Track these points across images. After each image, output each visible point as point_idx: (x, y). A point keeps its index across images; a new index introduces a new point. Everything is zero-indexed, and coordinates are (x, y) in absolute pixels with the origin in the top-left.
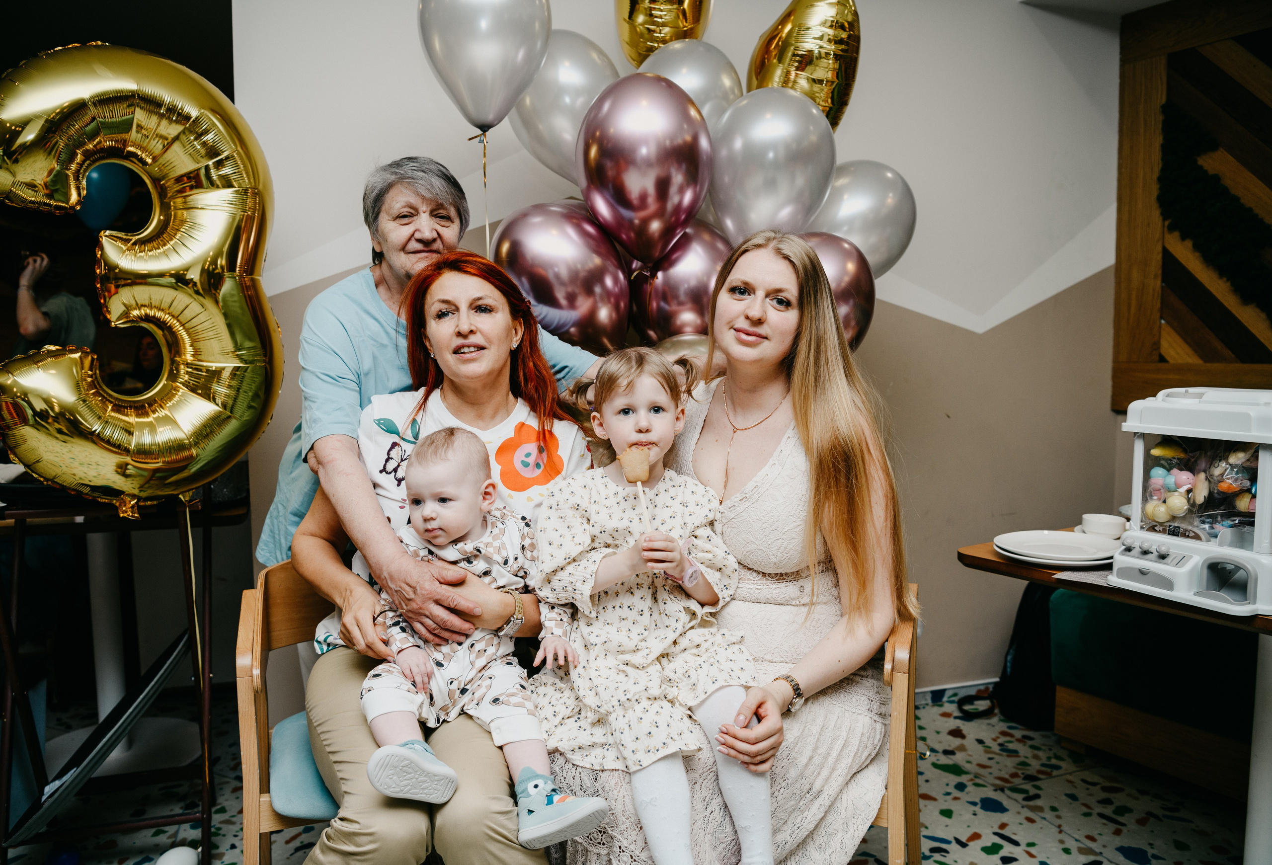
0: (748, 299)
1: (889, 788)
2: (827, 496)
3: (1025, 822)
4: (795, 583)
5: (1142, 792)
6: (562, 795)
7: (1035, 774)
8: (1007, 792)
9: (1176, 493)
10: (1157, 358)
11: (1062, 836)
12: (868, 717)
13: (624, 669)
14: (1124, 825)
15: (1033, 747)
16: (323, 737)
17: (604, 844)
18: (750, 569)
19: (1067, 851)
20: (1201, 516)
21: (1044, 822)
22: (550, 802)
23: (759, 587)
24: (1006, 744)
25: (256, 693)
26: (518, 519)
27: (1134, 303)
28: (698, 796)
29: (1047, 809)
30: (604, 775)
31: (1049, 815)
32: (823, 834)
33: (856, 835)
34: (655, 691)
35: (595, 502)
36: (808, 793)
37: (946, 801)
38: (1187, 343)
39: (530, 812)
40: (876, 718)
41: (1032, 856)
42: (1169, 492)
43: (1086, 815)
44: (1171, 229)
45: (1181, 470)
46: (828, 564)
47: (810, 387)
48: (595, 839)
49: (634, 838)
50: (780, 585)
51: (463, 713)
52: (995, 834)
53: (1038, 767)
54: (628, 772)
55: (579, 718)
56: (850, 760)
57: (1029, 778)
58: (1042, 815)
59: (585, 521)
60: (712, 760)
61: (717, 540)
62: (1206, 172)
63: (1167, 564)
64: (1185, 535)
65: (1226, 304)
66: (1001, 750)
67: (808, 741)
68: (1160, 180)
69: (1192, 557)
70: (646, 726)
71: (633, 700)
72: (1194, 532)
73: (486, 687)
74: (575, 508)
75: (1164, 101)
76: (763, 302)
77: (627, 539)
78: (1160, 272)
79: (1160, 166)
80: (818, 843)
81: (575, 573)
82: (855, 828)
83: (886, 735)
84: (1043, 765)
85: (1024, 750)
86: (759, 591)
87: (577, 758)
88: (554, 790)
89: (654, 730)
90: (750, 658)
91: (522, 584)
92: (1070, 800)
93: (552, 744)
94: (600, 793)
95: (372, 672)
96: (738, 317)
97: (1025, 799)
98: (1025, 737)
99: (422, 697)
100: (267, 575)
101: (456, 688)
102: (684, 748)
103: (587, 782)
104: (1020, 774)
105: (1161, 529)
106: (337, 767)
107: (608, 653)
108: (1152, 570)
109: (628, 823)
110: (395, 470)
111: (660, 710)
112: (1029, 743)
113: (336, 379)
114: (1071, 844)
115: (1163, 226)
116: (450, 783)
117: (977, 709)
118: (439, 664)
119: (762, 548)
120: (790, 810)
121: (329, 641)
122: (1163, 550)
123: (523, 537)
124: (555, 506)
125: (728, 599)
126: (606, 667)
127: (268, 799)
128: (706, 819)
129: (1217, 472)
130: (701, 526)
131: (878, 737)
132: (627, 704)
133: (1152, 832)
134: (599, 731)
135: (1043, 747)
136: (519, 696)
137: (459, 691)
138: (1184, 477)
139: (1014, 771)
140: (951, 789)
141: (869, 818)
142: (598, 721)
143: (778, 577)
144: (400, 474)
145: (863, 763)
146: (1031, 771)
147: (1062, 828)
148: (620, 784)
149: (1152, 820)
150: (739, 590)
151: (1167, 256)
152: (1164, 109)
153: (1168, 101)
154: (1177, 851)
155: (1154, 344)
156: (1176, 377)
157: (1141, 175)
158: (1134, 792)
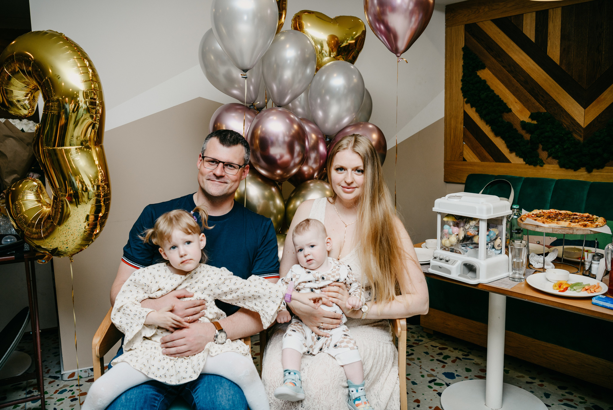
0: (345, 173)
3: (407, 365)
5: (455, 349)
7: (412, 344)
9: (453, 236)
10: (462, 159)
11: (421, 370)
14: (446, 363)
19: (423, 376)
20: (462, 244)
21: (414, 365)
27: (452, 134)
29: (416, 359)
31: (416, 361)
38: (474, 153)
42: (450, 235)
43: (432, 360)
44: (467, 102)
45: (455, 226)
53: (414, 341)
57: (409, 346)
58: (413, 361)
62: (480, 78)
63: (449, 264)
64: (456, 252)
65: (489, 137)
68: (462, 80)
69: (458, 261)
72: (459, 251)
75: (463, 46)
78: (463, 121)
79: (462, 74)
84: (415, 340)
92: (426, 355)
96: (342, 181)
105: (448, 249)
108: (444, 266)
112: (411, 331)
114: (425, 373)
115: (464, 101)
122: (447, 259)
129: (467, 228)
133: (457, 365)
135: (416, 332)
136: (345, 342)
138: (456, 229)
146: (410, 343)
147: (421, 367)
149: (458, 360)
151: (466, 114)
152: (463, 49)
153: (465, 45)
154: (467, 372)
155: (461, 153)
156: (470, 168)
157: (454, 78)
158: (452, 349)
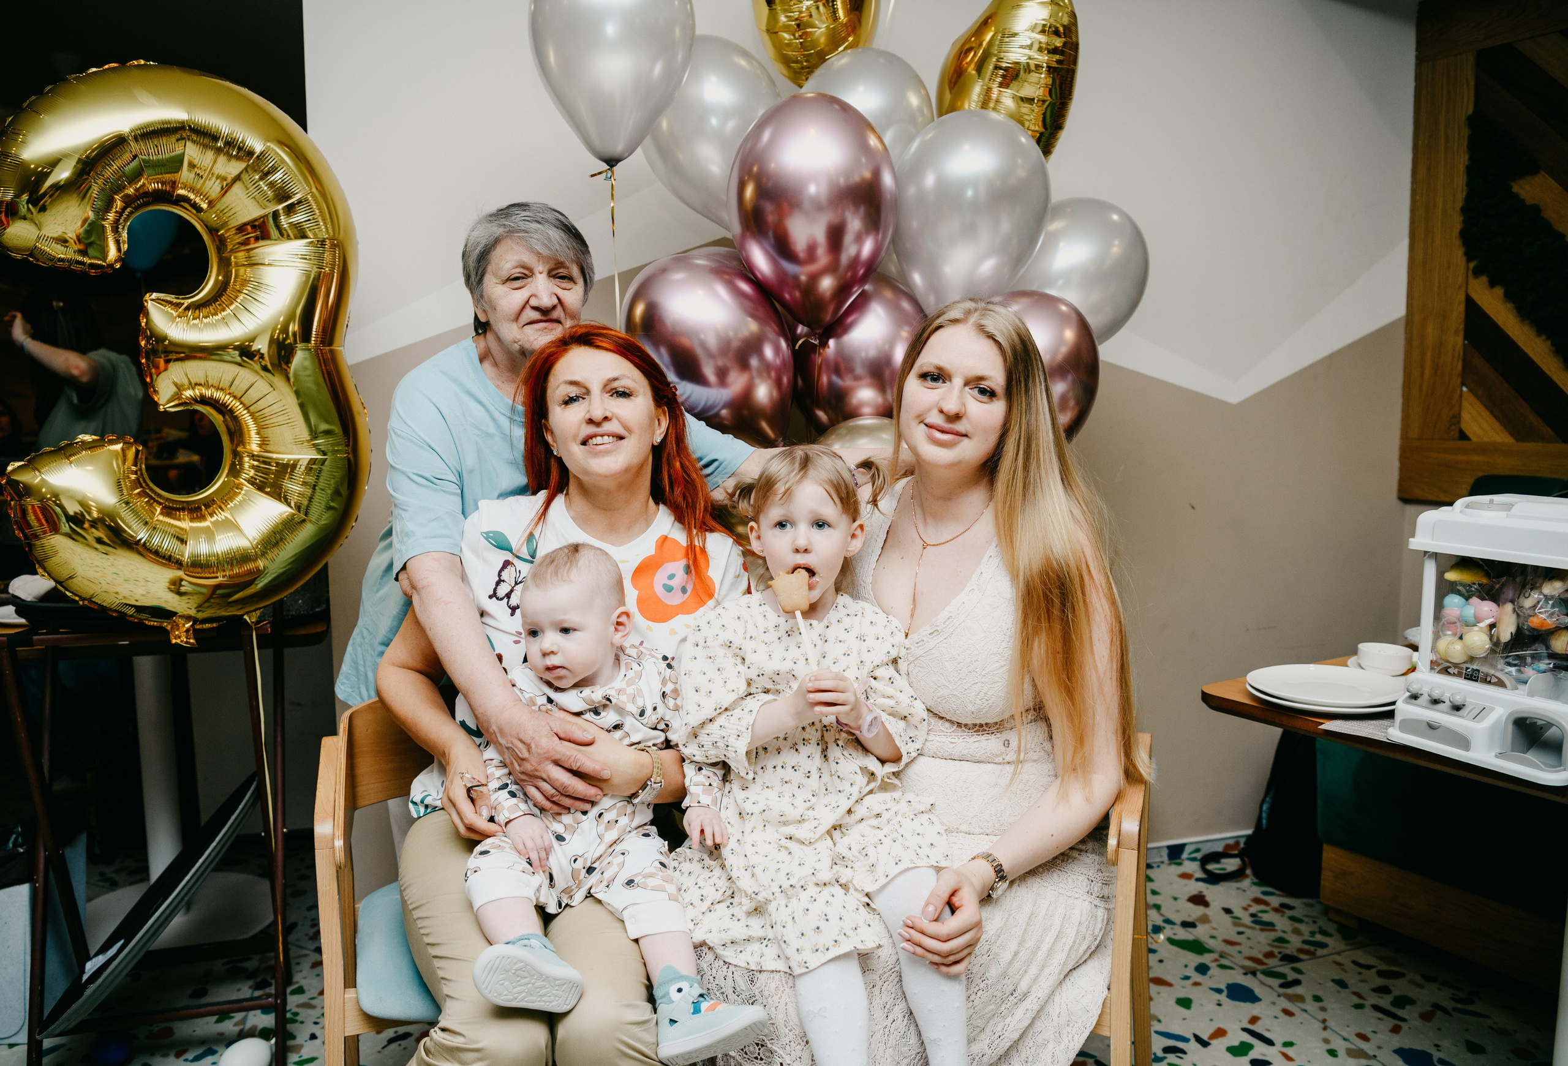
0: (942, 389)
1: (1111, 988)
2: (1036, 631)
3: (1282, 1014)
4: (998, 735)
5: (1428, 978)
6: (712, 1002)
7: (1295, 954)
8: (1260, 976)
9: (1476, 628)
10: (1457, 435)
11: (1327, 1034)
12: (1087, 902)
13: (787, 845)
14: (1403, 1020)
15: (1293, 919)
16: (420, 923)
17: (761, 1059)
18: (942, 718)
19: (1332, 1053)
20: (1507, 657)
21: (1305, 1015)
22: (697, 1010)
23: (953, 740)
24: (1260, 915)
25: (339, 869)
26: (658, 659)
27: (1428, 364)
28: (878, 1002)
29: (1309, 999)
30: (763, 976)
31: (1311, 1006)
32: (1030, 1045)
33: (1071, 1047)
34: (825, 875)
35: (751, 637)
36: (1012, 994)
37: (1183, 987)
38: (1495, 416)
39: (673, 1021)
40: (1098, 902)
41: (1289, 1058)
42: (1467, 626)
43: (1358, 1007)
44: (1477, 273)
45: (1483, 599)
46: (1039, 712)
47: (1017, 497)
48: (752, 1053)
49: (799, 1054)
50: (979, 738)
51: (589, 895)
52: (1244, 1030)
53: (1299, 945)
54: (790, 974)
55: (732, 904)
56: (1064, 955)
57: (1288, 959)
58: (1303, 1006)
59: (739, 661)
60: (894, 958)
61: (901, 682)
62: (1522, 201)
63: (1463, 717)
64: (1486, 681)
65: (1545, 369)
66: (1254, 922)
67: (1013, 933)
68: (1464, 210)
69: (1493, 709)
70: (813, 920)
71: (798, 886)
72: (1497, 677)
73: (618, 865)
74: (726, 645)
75: (1470, 111)
76: (961, 392)
77: (790, 684)
78: (1462, 326)
79: (1464, 193)
80: (1023, 1055)
81: (727, 725)
82: (1070, 1038)
83: (1109, 921)
84: (1305, 942)
85: (1282, 923)
86: (953, 745)
87: (729, 954)
88: (702, 996)
89: (823, 924)
90: (942, 831)
91: (662, 739)
92: (1338, 988)
93: (698, 937)
94: (757, 998)
95: (479, 848)
96: (930, 410)
97: (1282, 986)
98: (1283, 905)
99: (541, 879)
100: (351, 718)
101: (581, 867)
102: (860, 946)
103: (742, 984)
104: (1276, 954)
105: (1456, 671)
106: (437, 963)
107: (767, 824)
108: (1443, 723)
109: (791, 1036)
110: (508, 596)
111: (830, 899)
112: (1289, 913)
113: (434, 481)
114: (1338, 1044)
115: (1468, 269)
116: (574, 988)
117: (1224, 869)
118: (560, 838)
119: (956, 693)
120: (988, 1016)
121: (426, 802)
122: (1458, 700)
123: (664, 682)
124: (702, 643)
125: (914, 754)
126: (765, 841)
127: (355, 996)
128: (887, 1030)
129: (1528, 603)
130: (882, 665)
131: (1099, 925)
132: (791, 891)
133: (1439, 1029)
134: (756, 922)
135: (1306, 919)
136: (659, 877)
137: (585, 870)
138: (1486, 609)
139: (1269, 949)
140: (1190, 972)
141: (1087, 1026)
142: (756, 910)
143: (977, 728)
144: (514, 601)
145: (1081, 958)
146: (1290, 950)
147: (1327, 1023)
148: (782, 989)
149: (1439, 1013)
150: (928, 744)
151: (1472, 309)
152: (1471, 120)
153: (1476, 110)
154: (1470, 1055)
155: (1454, 417)
156: (1481, 458)
157: (1440, 204)
158: (1418, 978)
